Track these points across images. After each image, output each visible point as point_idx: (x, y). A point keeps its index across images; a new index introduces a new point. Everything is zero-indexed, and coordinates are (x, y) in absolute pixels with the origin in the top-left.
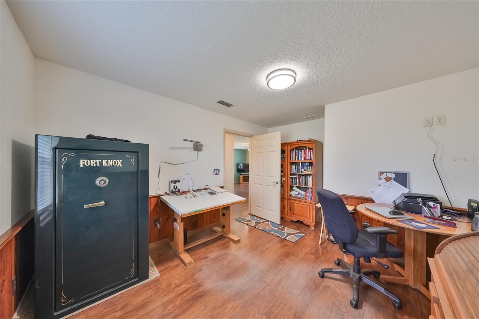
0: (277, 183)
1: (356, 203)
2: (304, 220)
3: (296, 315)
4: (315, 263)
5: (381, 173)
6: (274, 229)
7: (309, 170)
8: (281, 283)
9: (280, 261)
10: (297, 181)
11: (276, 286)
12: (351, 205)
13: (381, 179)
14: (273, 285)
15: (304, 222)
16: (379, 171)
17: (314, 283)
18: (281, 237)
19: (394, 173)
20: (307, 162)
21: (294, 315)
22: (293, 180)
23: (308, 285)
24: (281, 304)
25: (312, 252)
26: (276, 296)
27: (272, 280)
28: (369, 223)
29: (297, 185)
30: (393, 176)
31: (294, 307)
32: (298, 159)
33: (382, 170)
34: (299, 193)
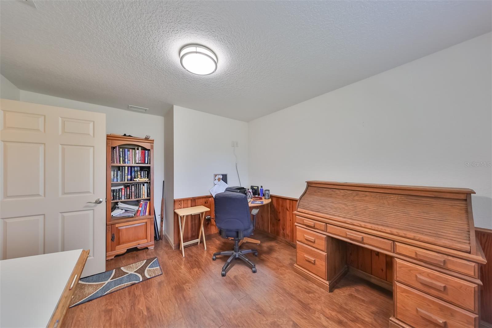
0: (100, 202)
1: (201, 203)
2: (139, 244)
3: (260, 312)
4: (205, 271)
5: (216, 175)
6: (106, 282)
7: (139, 176)
8: (221, 312)
9: (186, 301)
10: (123, 194)
11: (224, 319)
12: (196, 206)
13: (216, 180)
14: (221, 322)
15: (139, 247)
16: (214, 174)
17: (229, 284)
18: (137, 282)
19: (222, 175)
20: (137, 167)
21: (260, 314)
22: (115, 194)
23: (230, 289)
24: (247, 322)
25: (190, 266)
26: (238, 324)
27: (213, 322)
28: (210, 216)
29: (123, 199)
30: (221, 177)
31: (252, 311)
32: (124, 161)
33: (216, 173)
34: (126, 211)
